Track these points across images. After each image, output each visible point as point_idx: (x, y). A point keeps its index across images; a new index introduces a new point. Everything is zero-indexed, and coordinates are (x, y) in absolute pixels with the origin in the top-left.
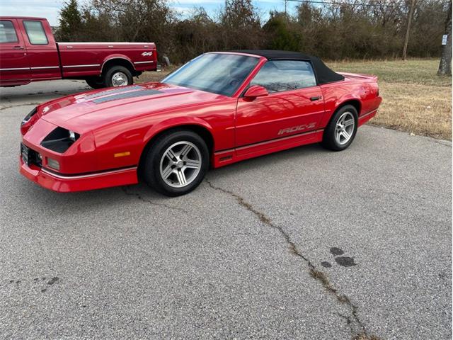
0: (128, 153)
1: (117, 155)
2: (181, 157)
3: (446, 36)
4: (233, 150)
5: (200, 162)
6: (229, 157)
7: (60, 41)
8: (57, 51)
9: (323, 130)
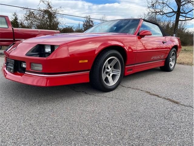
0: (86, 61)
1: (80, 62)
2: (111, 67)
3: (175, 35)
4: (133, 66)
5: (120, 71)
6: (131, 70)
7: (14, 28)
8: (12, 31)
9: (165, 60)
